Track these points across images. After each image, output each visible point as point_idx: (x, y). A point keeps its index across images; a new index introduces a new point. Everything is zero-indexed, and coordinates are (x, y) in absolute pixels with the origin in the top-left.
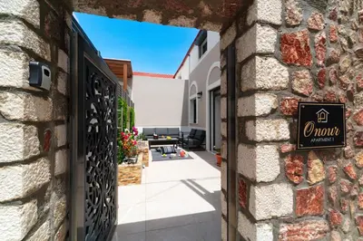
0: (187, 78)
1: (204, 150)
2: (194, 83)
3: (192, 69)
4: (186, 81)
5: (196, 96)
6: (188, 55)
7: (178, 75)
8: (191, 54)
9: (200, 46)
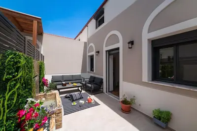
0: (86, 41)
1: (102, 92)
2: (92, 44)
3: (90, 35)
4: (85, 43)
5: (94, 53)
6: (86, 25)
7: (78, 38)
8: (89, 25)
9: (97, 20)
